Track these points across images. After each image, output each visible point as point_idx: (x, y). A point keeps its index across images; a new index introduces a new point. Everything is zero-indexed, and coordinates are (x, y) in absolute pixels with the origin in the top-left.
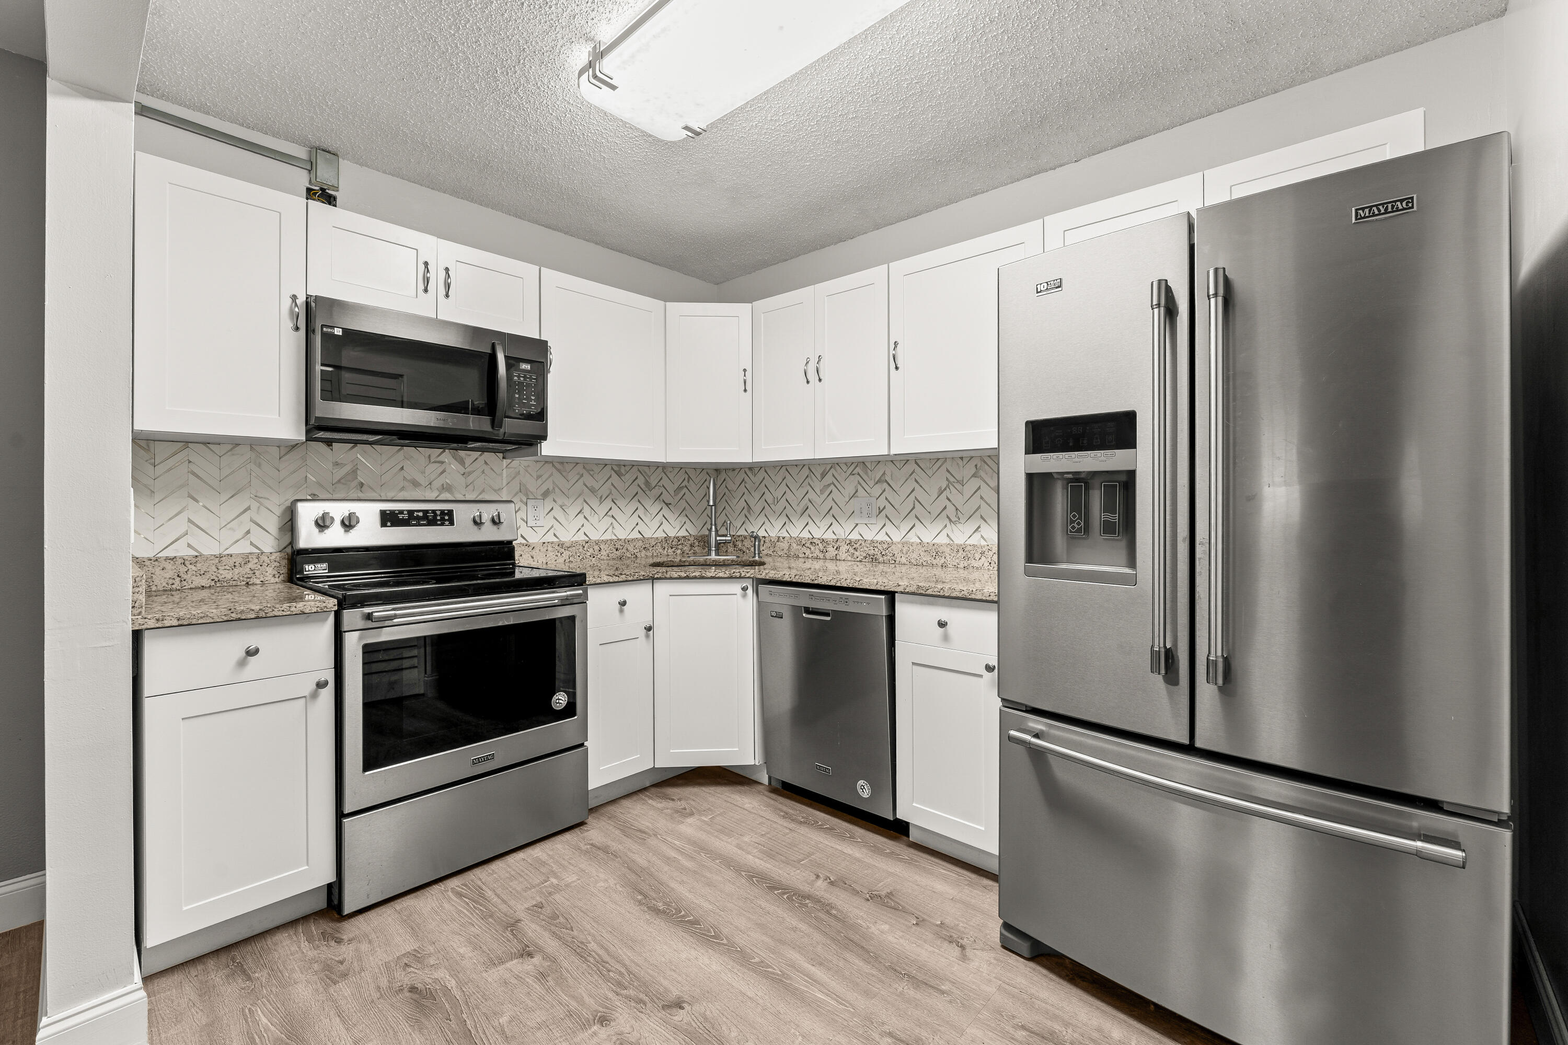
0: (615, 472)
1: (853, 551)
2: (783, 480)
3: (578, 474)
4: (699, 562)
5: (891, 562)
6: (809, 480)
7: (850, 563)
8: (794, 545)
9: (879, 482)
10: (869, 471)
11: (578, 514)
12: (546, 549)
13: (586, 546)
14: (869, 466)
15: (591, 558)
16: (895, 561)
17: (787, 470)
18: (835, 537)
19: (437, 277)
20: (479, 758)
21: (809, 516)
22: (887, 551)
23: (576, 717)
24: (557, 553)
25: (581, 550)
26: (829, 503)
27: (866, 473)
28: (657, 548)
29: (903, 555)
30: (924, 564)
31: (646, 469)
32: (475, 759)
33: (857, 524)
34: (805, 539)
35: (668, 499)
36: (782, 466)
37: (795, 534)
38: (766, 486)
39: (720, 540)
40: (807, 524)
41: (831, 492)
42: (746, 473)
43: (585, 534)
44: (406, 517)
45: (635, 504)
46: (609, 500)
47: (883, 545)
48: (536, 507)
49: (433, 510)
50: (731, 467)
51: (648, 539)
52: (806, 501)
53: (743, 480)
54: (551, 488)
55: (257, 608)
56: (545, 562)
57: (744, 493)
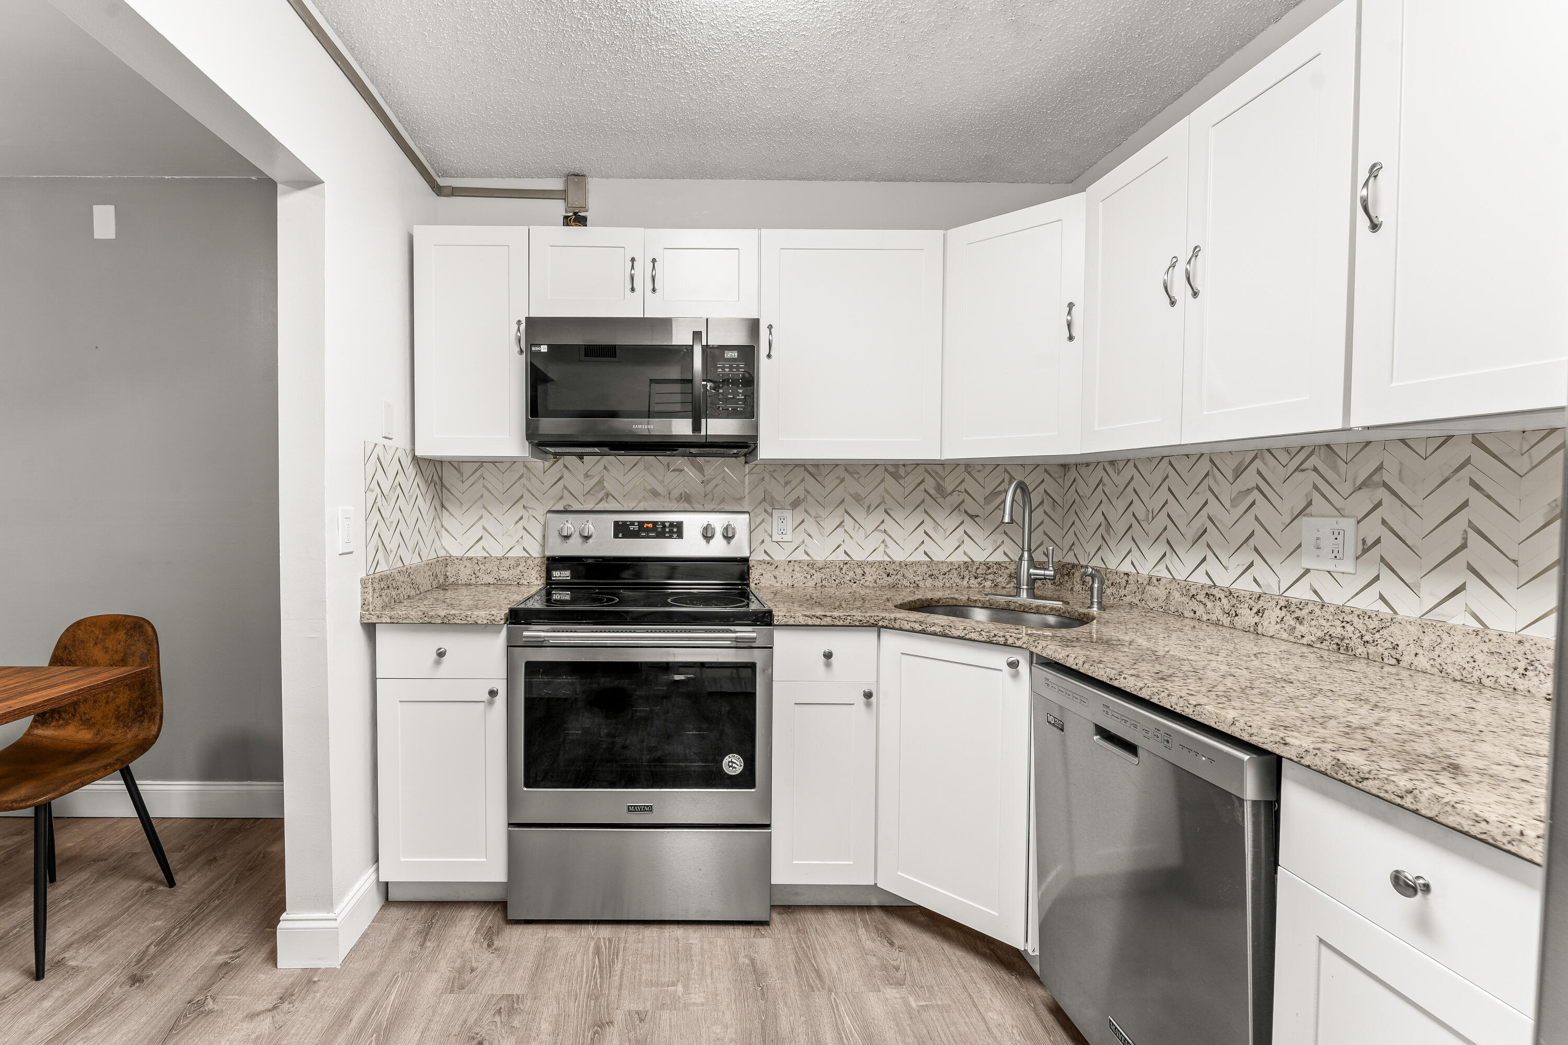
0: (891, 474)
1: (1292, 623)
2: (1164, 480)
3: (838, 478)
4: (997, 604)
5: (1386, 660)
6: (1210, 481)
7: (1284, 647)
8: (1176, 595)
9: (1364, 484)
10: (1341, 463)
11: (836, 528)
12: (792, 568)
13: (845, 568)
14: (1342, 453)
15: (851, 584)
16: (1398, 661)
17: (1170, 463)
18: (1257, 590)
19: (642, 272)
20: (635, 806)
21: (1208, 546)
22: (1377, 636)
23: (753, 790)
24: (806, 575)
25: (837, 572)
26: (1248, 525)
27: (1334, 468)
28: (951, 576)
29: (1420, 652)
30: (1486, 682)
31: (939, 469)
32: (631, 806)
33: (1307, 571)
34: (1196, 587)
35: (973, 509)
36: (1163, 457)
37: (1181, 573)
38: (1135, 490)
39: (1034, 575)
40: (1204, 559)
41: (1253, 503)
42: (1105, 469)
43: (846, 552)
44: (636, 528)
45: (919, 516)
46: (881, 509)
47: (1368, 621)
48: (782, 518)
49: (662, 522)
50: (1084, 460)
51: (937, 563)
52: (1202, 518)
53: (1101, 480)
54: (802, 497)
55: (442, 613)
56: (790, 584)
57: (1101, 502)
